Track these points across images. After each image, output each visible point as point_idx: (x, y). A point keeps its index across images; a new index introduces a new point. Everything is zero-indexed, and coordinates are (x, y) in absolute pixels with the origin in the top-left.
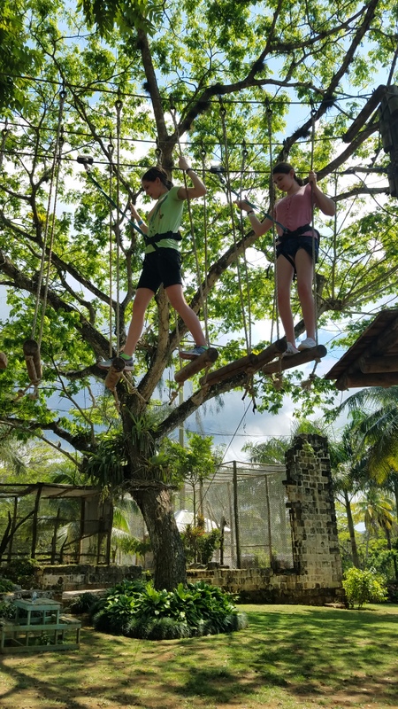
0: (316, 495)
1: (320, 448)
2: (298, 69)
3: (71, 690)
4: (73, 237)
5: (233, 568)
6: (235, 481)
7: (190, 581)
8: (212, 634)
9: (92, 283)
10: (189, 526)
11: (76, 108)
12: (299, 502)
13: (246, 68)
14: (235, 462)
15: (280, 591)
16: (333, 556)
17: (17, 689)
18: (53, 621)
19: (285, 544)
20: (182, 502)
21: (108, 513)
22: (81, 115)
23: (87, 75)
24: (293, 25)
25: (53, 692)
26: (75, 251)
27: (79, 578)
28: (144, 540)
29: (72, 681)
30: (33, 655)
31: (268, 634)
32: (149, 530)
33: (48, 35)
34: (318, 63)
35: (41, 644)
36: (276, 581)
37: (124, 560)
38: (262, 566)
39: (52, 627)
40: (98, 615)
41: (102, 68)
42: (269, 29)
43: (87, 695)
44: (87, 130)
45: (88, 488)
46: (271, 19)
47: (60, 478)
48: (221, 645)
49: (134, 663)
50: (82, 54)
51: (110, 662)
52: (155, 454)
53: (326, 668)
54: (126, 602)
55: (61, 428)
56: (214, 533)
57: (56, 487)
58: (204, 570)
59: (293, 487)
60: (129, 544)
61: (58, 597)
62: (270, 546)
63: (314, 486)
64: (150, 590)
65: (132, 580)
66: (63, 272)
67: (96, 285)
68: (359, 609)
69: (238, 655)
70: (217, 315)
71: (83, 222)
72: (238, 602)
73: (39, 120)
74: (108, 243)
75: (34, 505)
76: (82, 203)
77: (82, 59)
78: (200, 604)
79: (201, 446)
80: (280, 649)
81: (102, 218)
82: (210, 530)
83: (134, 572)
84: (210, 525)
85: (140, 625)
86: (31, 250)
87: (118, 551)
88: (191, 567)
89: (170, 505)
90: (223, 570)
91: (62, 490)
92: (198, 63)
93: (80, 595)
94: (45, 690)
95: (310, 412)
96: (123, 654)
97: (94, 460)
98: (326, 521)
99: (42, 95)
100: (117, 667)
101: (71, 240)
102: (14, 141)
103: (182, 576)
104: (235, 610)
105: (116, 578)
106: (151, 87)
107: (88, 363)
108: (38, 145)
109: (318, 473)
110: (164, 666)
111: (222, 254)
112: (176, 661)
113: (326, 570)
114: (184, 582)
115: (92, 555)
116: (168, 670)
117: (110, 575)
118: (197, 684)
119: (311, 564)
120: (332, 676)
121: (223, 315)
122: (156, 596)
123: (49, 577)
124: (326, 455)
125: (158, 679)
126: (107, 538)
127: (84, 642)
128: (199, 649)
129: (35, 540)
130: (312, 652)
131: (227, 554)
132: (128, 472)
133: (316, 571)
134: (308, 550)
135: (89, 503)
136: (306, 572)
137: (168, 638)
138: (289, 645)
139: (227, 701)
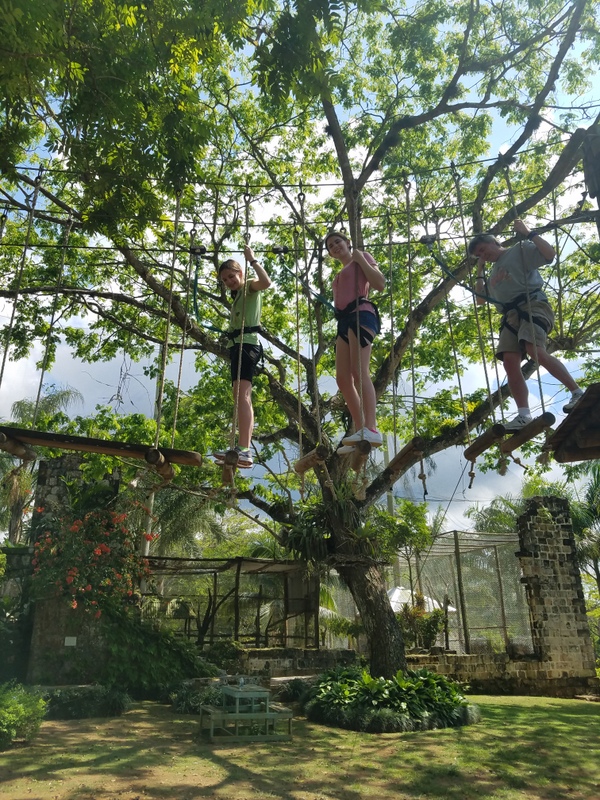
0: (558, 567)
1: (559, 513)
2: (500, 84)
3: (287, 784)
5: (461, 653)
6: (457, 553)
7: (411, 668)
8: (439, 727)
9: (280, 337)
11: (254, 156)
12: (536, 576)
13: (438, 89)
14: (455, 532)
15: (519, 681)
16: (582, 639)
17: (229, 780)
18: (263, 709)
19: (523, 626)
20: (397, 576)
21: (313, 590)
22: (260, 164)
23: (264, 120)
24: (488, 39)
25: (268, 785)
27: (287, 663)
28: (357, 621)
29: (288, 774)
30: (244, 746)
31: (504, 730)
32: (359, 610)
33: (220, 84)
34: (522, 75)
35: (251, 734)
36: (513, 668)
37: (336, 643)
38: (496, 651)
39: (261, 716)
40: (310, 704)
41: (279, 112)
42: (460, 46)
43: (303, 789)
44: (268, 179)
45: (290, 562)
46: (462, 35)
47: (259, 551)
48: (449, 741)
49: (352, 757)
50: (258, 99)
51: (326, 755)
52: (360, 525)
53: (575, 771)
54: (338, 690)
55: (257, 496)
56: (436, 613)
57: (256, 561)
58: (427, 656)
59: (529, 559)
60: (339, 625)
61: (266, 683)
62: (504, 628)
63: (554, 557)
64: (366, 677)
65: (345, 665)
67: (284, 341)
69: (469, 752)
70: (422, 364)
72: (469, 693)
73: (218, 174)
74: (295, 295)
75: (234, 580)
76: (265, 256)
77: (257, 105)
78: (423, 694)
79: (414, 514)
80: (519, 747)
82: (432, 610)
83: (346, 657)
84: (431, 604)
85: (357, 716)
86: (217, 310)
87: (328, 632)
88: (411, 652)
89: (383, 582)
90: (449, 655)
91: (262, 565)
92: (383, 92)
93: (289, 682)
94: (259, 783)
95: (546, 469)
96: (340, 747)
97: (294, 532)
98: (571, 598)
99: (218, 147)
100: (334, 761)
102: (193, 198)
103: (401, 663)
104: (465, 701)
105: (327, 663)
106: (333, 129)
107: (280, 424)
108: (217, 199)
109: (558, 542)
110: (385, 762)
111: (423, 298)
112: (399, 758)
113: (574, 655)
114: (404, 669)
115: (299, 637)
116: (391, 767)
117: (321, 660)
118: (423, 782)
119: (556, 649)
120: (582, 780)
121: (429, 363)
122: (372, 684)
123: (255, 661)
124: (567, 521)
125: (379, 775)
126: (314, 618)
127: (296, 733)
128: (424, 745)
129: (237, 620)
130: (557, 751)
131: (452, 636)
132: (331, 545)
133: (563, 658)
134: (550, 632)
135: (292, 579)
136: (550, 659)
137: (388, 731)
138: (530, 742)
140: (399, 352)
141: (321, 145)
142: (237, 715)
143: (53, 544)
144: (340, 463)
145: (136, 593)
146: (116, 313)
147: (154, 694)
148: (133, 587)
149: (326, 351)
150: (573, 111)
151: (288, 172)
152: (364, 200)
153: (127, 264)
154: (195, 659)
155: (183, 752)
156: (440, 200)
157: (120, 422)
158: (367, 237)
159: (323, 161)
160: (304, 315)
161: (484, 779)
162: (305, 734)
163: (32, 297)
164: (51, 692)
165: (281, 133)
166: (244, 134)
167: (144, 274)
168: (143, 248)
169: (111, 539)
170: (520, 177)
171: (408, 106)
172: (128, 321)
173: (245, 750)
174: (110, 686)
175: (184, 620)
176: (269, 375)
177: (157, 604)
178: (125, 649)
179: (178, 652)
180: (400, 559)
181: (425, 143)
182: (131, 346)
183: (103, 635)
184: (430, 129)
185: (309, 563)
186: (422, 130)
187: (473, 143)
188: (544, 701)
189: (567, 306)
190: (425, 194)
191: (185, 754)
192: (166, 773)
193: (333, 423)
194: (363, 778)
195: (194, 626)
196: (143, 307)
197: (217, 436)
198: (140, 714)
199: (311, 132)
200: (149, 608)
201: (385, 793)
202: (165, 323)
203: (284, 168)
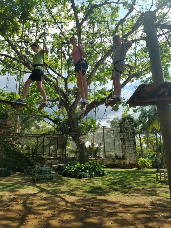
0: (129, 136)
1: (131, 121)
3: (56, 192)
4: (50, 56)
5: (103, 158)
7: (90, 162)
8: (97, 177)
9: (57, 71)
10: (89, 145)
11: (49, 13)
12: (124, 138)
14: (103, 127)
15: (118, 165)
16: (135, 154)
20: (88, 138)
21: (65, 142)
22: (51, 16)
25: (51, 192)
26: (51, 61)
27: (57, 161)
28: (76, 150)
29: (56, 190)
30: (45, 183)
31: (114, 177)
32: (77, 147)
35: (47, 180)
36: (117, 162)
37: (70, 156)
38: (113, 157)
39: (50, 175)
40: (63, 171)
43: (60, 193)
44: (53, 20)
45: (59, 135)
47: (50, 132)
48: (99, 180)
49: (74, 185)
51: (67, 184)
52: (78, 125)
54: (71, 168)
55: (50, 117)
56: (98, 147)
57: (49, 135)
58: (95, 158)
59: (122, 133)
60: (72, 151)
61: (51, 166)
62: (115, 151)
63: (129, 133)
64: (78, 164)
65: (73, 161)
66: (47, 68)
67: (58, 72)
68: (143, 170)
70: (97, 81)
71: (53, 51)
72: (105, 168)
73: (38, 18)
75: (43, 139)
76: (52, 45)
78: (93, 168)
79: (93, 122)
81: (59, 50)
82: (96, 147)
83: (73, 159)
84: (96, 145)
85: (75, 174)
87: (69, 153)
88: (90, 158)
89: (84, 140)
90: (100, 158)
91: (51, 136)
93: (58, 166)
94: (48, 192)
95: (128, 110)
96: (70, 182)
97: (60, 127)
98: (132, 144)
99: (38, 10)
100: (69, 186)
101: (49, 57)
102: (30, 26)
103: (87, 160)
104: (104, 170)
105: (68, 161)
106: (73, 6)
107: (57, 97)
108: (37, 26)
109: (130, 129)
110: (82, 186)
111: (98, 61)
112: (86, 184)
113: (133, 158)
114: (88, 162)
115: (61, 154)
116: (84, 187)
117: (66, 160)
118: (92, 190)
119: (128, 157)
120: (132, 188)
121: (99, 80)
122: (80, 166)
123: (48, 161)
124: (132, 124)
125: (81, 189)
126: (65, 149)
127: (59, 179)
128: (93, 181)
129: (44, 150)
130: (126, 182)
131: (101, 153)
132: (70, 130)
133: (129, 159)
134: (127, 152)
135: (59, 139)
136: (126, 159)
137: (84, 178)
138: (120, 180)
139: (100, 195)
140: (91, 77)
141: (70, 11)
142: (43, 175)
144: (73, 108)
145: (14, 143)
146: (6, 61)
147: (20, 170)
148: (13, 142)
149: (70, 76)
150: (143, 7)
151: (60, 19)
152: (82, 30)
153: (9, 45)
154: (31, 161)
155: (27, 185)
156: (104, 31)
157: (7, 94)
158: (83, 41)
159: (70, 16)
160: (64, 64)
161: (107, 189)
162: (61, 179)
165: (57, 7)
166: (46, 6)
167: (14, 49)
168: (14, 41)
169: (6, 128)
170: (127, 26)
171: (96, 1)
172: (10, 63)
174: (7, 168)
175: (28, 151)
176: (53, 82)
177: (20, 146)
179: (26, 159)
180: (89, 134)
181: (100, 13)
182: (10, 71)
183: (4, 155)
184: (102, 9)
185: (64, 135)
186: (100, 9)
187: (114, 14)
188: (124, 170)
189: (137, 65)
190: (100, 29)
192: (23, 191)
193: (72, 97)
194: (76, 190)
195: (31, 152)
196: (14, 59)
197: (38, 100)
198: (15, 176)
199: (67, 7)
200: (18, 147)
201: (82, 193)
202: (21, 65)
203: (58, 18)
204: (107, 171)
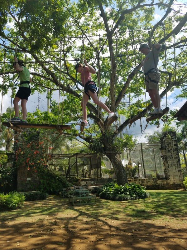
0: (172, 152)
1: (173, 136)
3: (97, 216)
5: (143, 178)
6: (142, 149)
8: (139, 199)
10: (126, 165)
11: (76, 24)
12: (166, 155)
14: (141, 143)
15: (161, 185)
16: (179, 173)
18: (87, 195)
19: (161, 170)
20: (123, 157)
21: (99, 161)
22: (78, 27)
23: (79, 12)
25: (91, 216)
27: (92, 182)
28: (112, 170)
29: (97, 213)
30: (83, 206)
31: (157, 199)
32: (113, 167)
35: (84, 202)
36: (159, 182)
38: (154, 177)
39: (87, 197)
40: (100, 194)
41: (84, 9)
43: (101, 217)
45: (92, 154)
47: (82, 151)
48: (141, 203)
49: (114, 208)
50: (77, 5)
51: (107, 207)
52: (113, 143)
54: (109, 189)
55: (81, 135)
56: (136, 167)
57: (82, 154)
58: (133, 179)
59: (164, 150)
60: (106, 171)
62: (156, 170)
63: (171, 149)
64: (116, 186)
66: (76, 83)
69: (148, 205)
70: (132, 92)
72: (146, 189)
75: (76, 159)
77: (77, 7)
78: (133, 190)
79: (129, 139)
80: (162, 203)
82: (134, 166)
83: (110, 180)
84: (134, 164)
85: (114, 196)
86: (65, 77)
87: (103, 173)
88: (129, 178)
89: (120, 158)
90: (140, 179)
91: (84, 155)
92: (118, 1)
93: (94, 188)
94: (89, 216)
96: (110, 205)
97: (93, 145)
98: (176, 161)
100: (109, 209)
103: (126, 181)
104: (145, 191)
105: (104, 182)
106: (103, 15)
108: (64, 39)
109: (172, 145)
110: (124, 209)
112: (128, 208)
113: (177, 178)
114: (127, 183)
115: (96, 175)
116: (126, 210)
117: (102, 181)
118: (135, 214)
119: (171, 176)
120: (181, 211)
121: (134, 92)
122: (119, 188)
123: (83, 182)
124: (175, 139)
125: (122, 212)
126: (99, 170)
127: (97, 202)
128: (134, 204)
129: (77, 171)
130: (173, 204)
131: (141, 174)
132: (105, 149)
133: (174, 178)
134: (170, 171)
135: (92, 159)
136: (170, 179)
137: (124, 200)
138: (165, 202)
139: (146, 219)
140: (125, 89)
141: (98, 20)
142: (80, 197)
143: (22, 151)
145: (47, 164)
146: (34, 79)
147: (54, 193)
149: (101, 89)
150: (181, 5)
151: (88, 29)
152: (112, 38)
153: (36, 62)
154: (66, 182)
155: (65, 208)
159: (99, 25)
161: (153, 212)
162: (99, 202)
163: (7, 75)
164: (25, 194)
165: (85, 16)
166: (73, 17)
169: (39, 149)
171: (127, 5)
172: (38, 81)
173: (83, 207)
174: (42, 191)
175: (61, 172)
177: (53, 168)
178: (45, 181)
179: (61, 181)
181: (132, 18)
183: (38, 177)
184: (134, 13)
185: (98, 154)
186: (131, 14)
188: (168, 191)
189: (177, 71)
191: (66, 209)
192: (62, 214)
193: (104, 112)
194: (118, 213)
195: (64, 173)
196: (42, 76)
198: (51, 199)
199: (95, 15)
200: (51, 169)
201: (125, 217)
202: (49, 82)
203: (86, 28)
204: (150, 193)
